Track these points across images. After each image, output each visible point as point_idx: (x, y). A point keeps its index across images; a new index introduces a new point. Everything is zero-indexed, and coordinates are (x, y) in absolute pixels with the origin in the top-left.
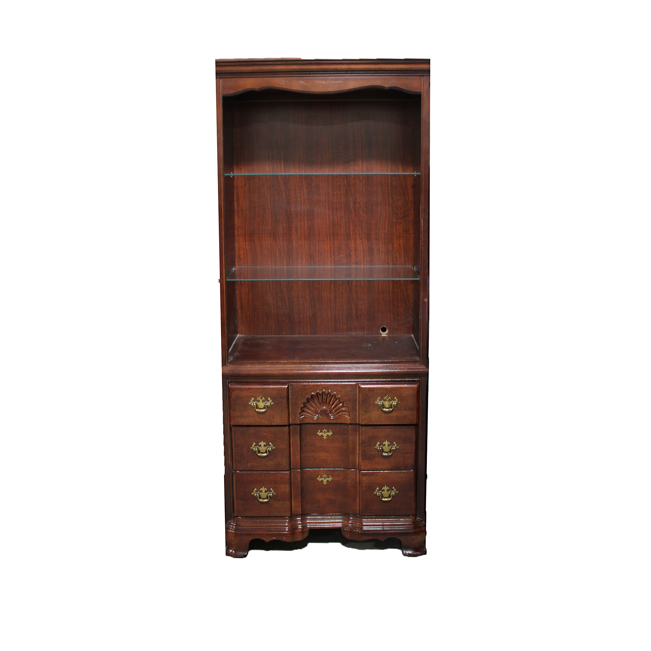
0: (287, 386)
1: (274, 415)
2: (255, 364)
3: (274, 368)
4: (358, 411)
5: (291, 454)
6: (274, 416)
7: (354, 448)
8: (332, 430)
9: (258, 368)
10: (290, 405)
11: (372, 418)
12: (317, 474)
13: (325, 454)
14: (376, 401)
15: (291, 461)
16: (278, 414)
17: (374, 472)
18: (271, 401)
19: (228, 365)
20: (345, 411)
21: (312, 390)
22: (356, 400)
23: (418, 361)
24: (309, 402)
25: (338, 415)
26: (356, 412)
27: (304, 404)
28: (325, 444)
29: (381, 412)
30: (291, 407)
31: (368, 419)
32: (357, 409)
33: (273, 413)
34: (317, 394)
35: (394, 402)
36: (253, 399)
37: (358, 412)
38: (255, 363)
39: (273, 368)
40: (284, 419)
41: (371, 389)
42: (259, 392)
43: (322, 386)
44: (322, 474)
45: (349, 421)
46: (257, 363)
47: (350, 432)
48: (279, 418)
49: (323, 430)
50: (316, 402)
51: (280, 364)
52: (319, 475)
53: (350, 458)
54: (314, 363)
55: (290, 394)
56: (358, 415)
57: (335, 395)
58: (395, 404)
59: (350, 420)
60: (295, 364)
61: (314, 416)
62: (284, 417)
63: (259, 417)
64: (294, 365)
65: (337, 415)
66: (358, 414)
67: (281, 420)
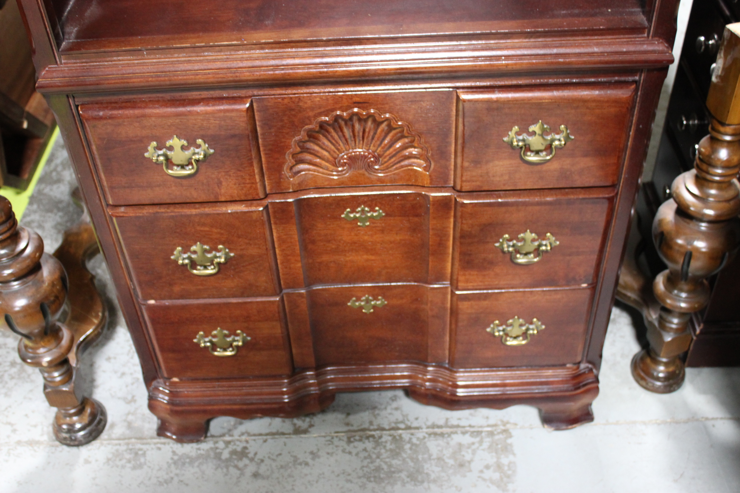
0: (248, 105)
1: (222, 179)
2: (140, 52)
3: (200, 61)
4: (453, 156)
5: (279, 261)
6: (220, 183)
7: (441, 244)
8: (382, 207)
9: (152, 64)
10: (261, 149)
11: (493, 176)
12: (348, 295)
13: (365, 257)
14: (505, 136)
15: (281, 274)
16: (230, 176)
17: (490, 291)
18: (205, 146)
19: (61, 61)
20: (415, 157)
21: (319, 111)
22: (449, 129)
23: (644, 28)
24: (316, 138)
25: (398, 165)
26: (448, 160)
27: (301, 144)
28: (366, 238)
29: (518, 161)
30: (266, 154)
31: (481, 179)
32: (450, 154)
33: (216, 173)
34: (337, 119)
35: (557, 137)
36: (154, 144)
37: (453, 160)
38: (140, 50)
39: (196, 61)
40: (249, 186)
41: (495, 106)
42: (169, 126)
43: (351, 99)
44: (359, 294)
45: (429, 181)
46: (147, 50)
47: (431, 211)
48: (235, 184)
49: (357, 208)
50: (336, 137)
51: (217, 48)
52: (353, 296)
53: (430, 264)
54: (322, 41)
55: (257, 123)
56: (452, 167)
57: (387, 119)
58: (560, 145)
59: (431, 180)
60: (262, 48)
61: (332, 171)
62: (248, 181)
63: (182, 185)
64: (262, 51)
65: (394, 167)
66: (453, 163)
67: (242, 189)
